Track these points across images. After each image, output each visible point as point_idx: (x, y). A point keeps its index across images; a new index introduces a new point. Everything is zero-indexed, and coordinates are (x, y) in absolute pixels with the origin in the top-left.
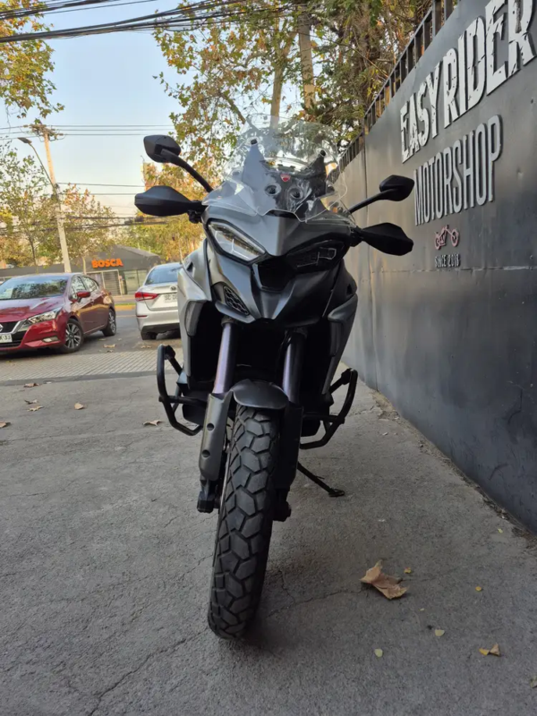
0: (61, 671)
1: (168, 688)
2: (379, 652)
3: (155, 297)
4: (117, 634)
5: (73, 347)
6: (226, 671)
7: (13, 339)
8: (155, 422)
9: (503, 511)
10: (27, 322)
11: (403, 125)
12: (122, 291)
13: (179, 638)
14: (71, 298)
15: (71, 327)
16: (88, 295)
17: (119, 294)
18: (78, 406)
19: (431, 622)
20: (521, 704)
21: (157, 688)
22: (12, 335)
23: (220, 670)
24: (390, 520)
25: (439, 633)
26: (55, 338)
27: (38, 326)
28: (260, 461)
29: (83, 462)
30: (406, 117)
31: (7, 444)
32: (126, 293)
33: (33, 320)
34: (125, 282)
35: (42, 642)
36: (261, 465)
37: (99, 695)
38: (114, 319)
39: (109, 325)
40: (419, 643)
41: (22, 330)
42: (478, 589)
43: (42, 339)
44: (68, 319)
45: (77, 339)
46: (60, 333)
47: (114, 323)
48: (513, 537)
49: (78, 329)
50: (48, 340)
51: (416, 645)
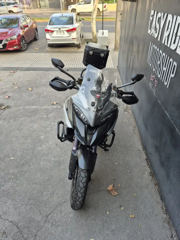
0: (38, 208)
1: (62, 216)
2: (108, 213)
3: (52, 32)
4: (50, 198)
5: (24, 49)
6: (74, 213)
7: (3, 47)
8: (55, 103)
9: (149, 164)
10: (7, 40)
11: (151, 18)
12: (39, 6)
13: (64, 201)
14: (21, 28)
15: (22, 41)
16: (27, 26)
17: (37, 8)
18: (30, 89)
19: (122, 205)
20: (135, 232)
21: (59, 216)
22: (2, 45)
23: (73, 213)
24: (119, 164)
25: (122, 208)
26: (17, 47)
27: (11, 41)
28: (84, 185)
29: (35, 122)
30: (153, 16)
31: (10, 108)
32: (40, 8)
33: (9, 39)
34: (39, 2)
35: (32, 198)
36: (84, 186)
37: (47, 216)
38: (37, 33)
39: (36, 36)
40: (117, 211)
41: (5, 43)
42: (135, 195)
43: (13, 47)
44: (21, 38)
45: (25, 46)
46: (19, 45)
47: (38, 35)
48: (149, 176)
49: (25, 42)
50: (15, 47)
51: (116, 211)
